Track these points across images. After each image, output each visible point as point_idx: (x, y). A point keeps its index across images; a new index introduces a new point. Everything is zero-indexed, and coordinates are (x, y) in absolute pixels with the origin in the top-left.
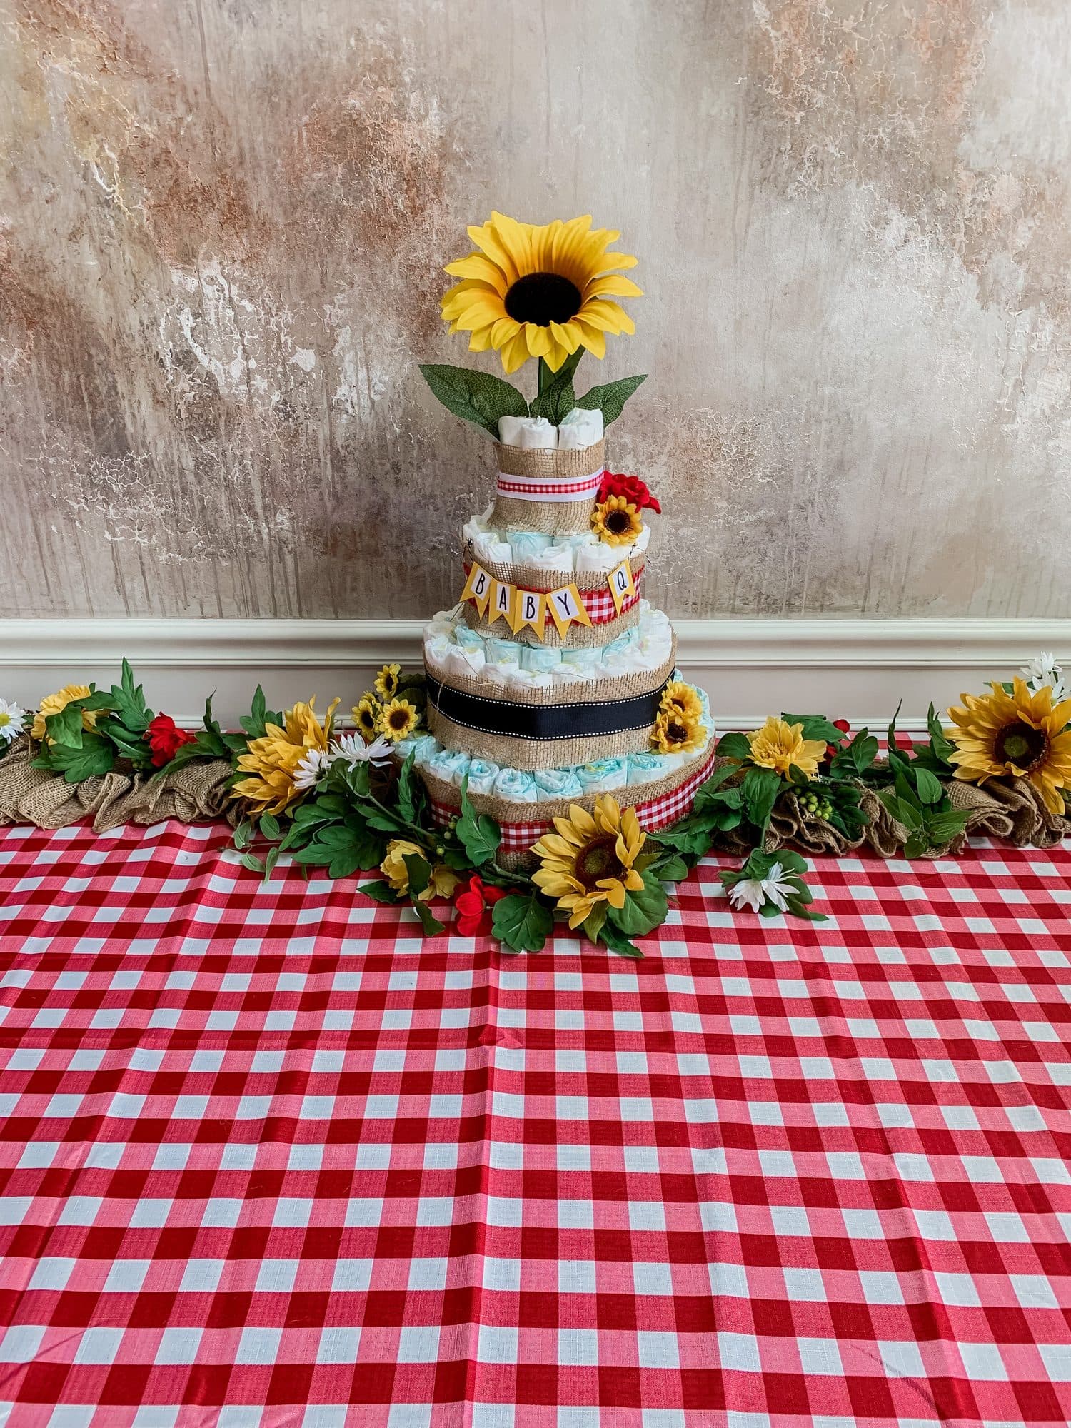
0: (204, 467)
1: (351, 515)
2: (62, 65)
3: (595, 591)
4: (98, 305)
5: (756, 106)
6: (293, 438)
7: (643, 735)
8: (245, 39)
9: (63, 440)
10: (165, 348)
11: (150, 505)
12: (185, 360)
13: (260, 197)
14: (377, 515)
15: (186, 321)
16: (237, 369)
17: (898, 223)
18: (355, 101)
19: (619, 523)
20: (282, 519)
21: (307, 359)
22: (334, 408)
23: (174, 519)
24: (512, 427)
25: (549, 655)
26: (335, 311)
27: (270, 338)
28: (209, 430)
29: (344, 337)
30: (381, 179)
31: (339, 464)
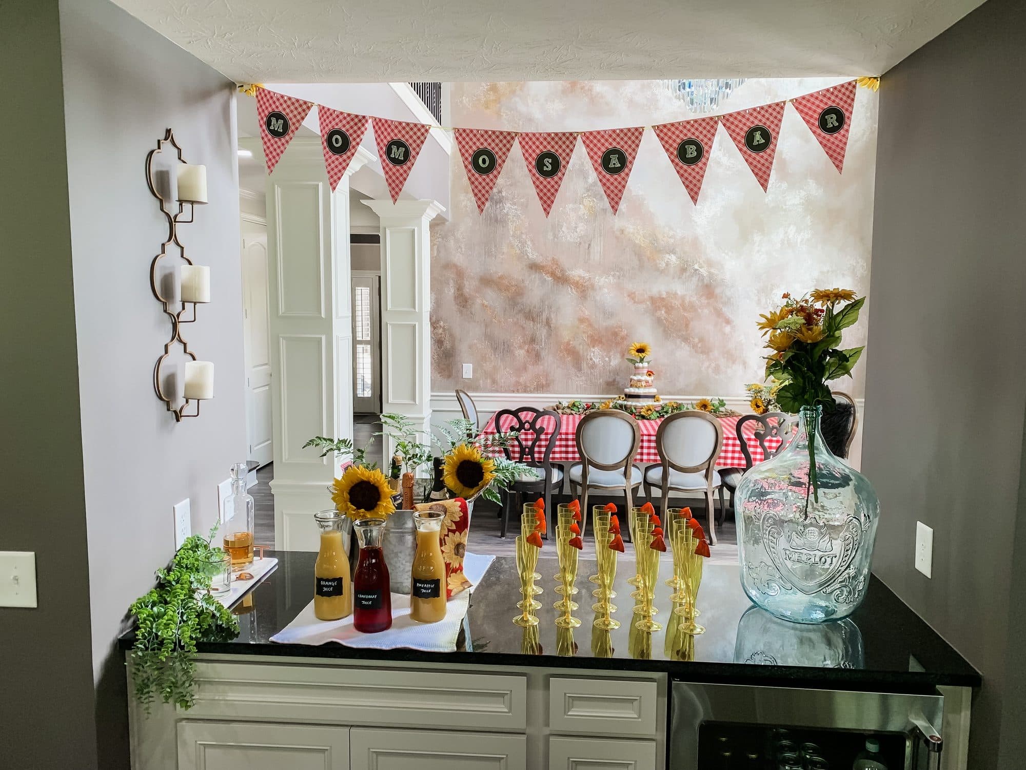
0: (591, 373)
1: (611, 380)
2: (582, 326)
3: (647, 382)
4: (581, 352)
5: (664, 331)
6: (604, 369)
7: (653, 400)
8: (604, 324)
9: (573, 369)
10: (589, 358)
11: (583, 378)
12: (591, 359)
13: (604, 340)
14: (614, 380)
15: (592, 354)
16: (598, 360)
17: (683, 343)
18: (616, 330)
19: (650, 375)
20: (601, 380)
21: (607, 359)
22: (610, 365)
23: (586, 380)
24: (637, 365)
25: (640, 389)
26: (611, 353)
27: (603, 357)
28: (593, 368)
29: (612, 356)
30: (619, 338)
31: (610, 373)
